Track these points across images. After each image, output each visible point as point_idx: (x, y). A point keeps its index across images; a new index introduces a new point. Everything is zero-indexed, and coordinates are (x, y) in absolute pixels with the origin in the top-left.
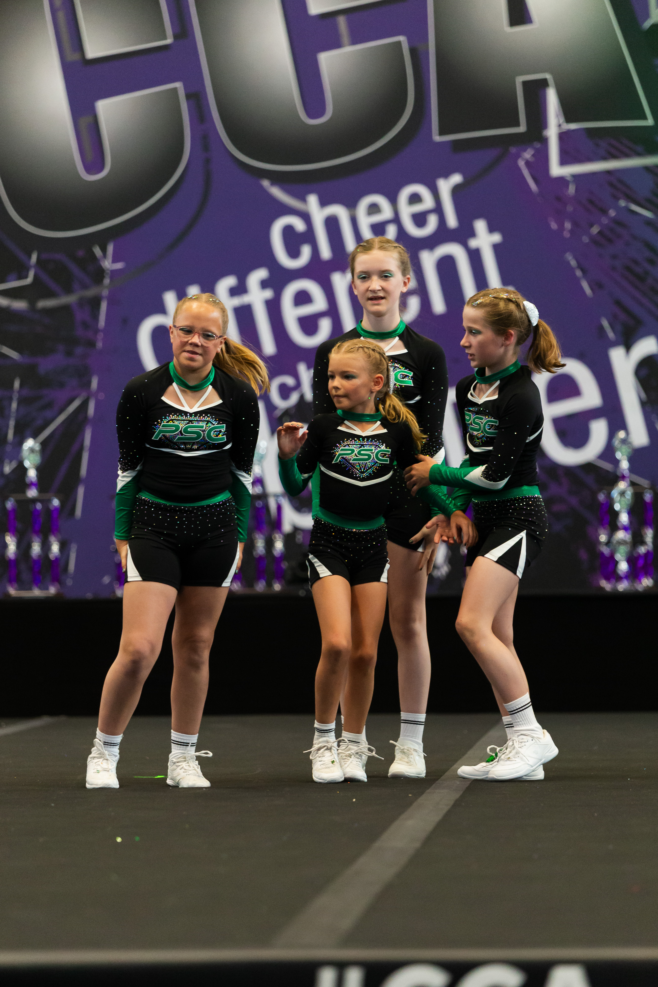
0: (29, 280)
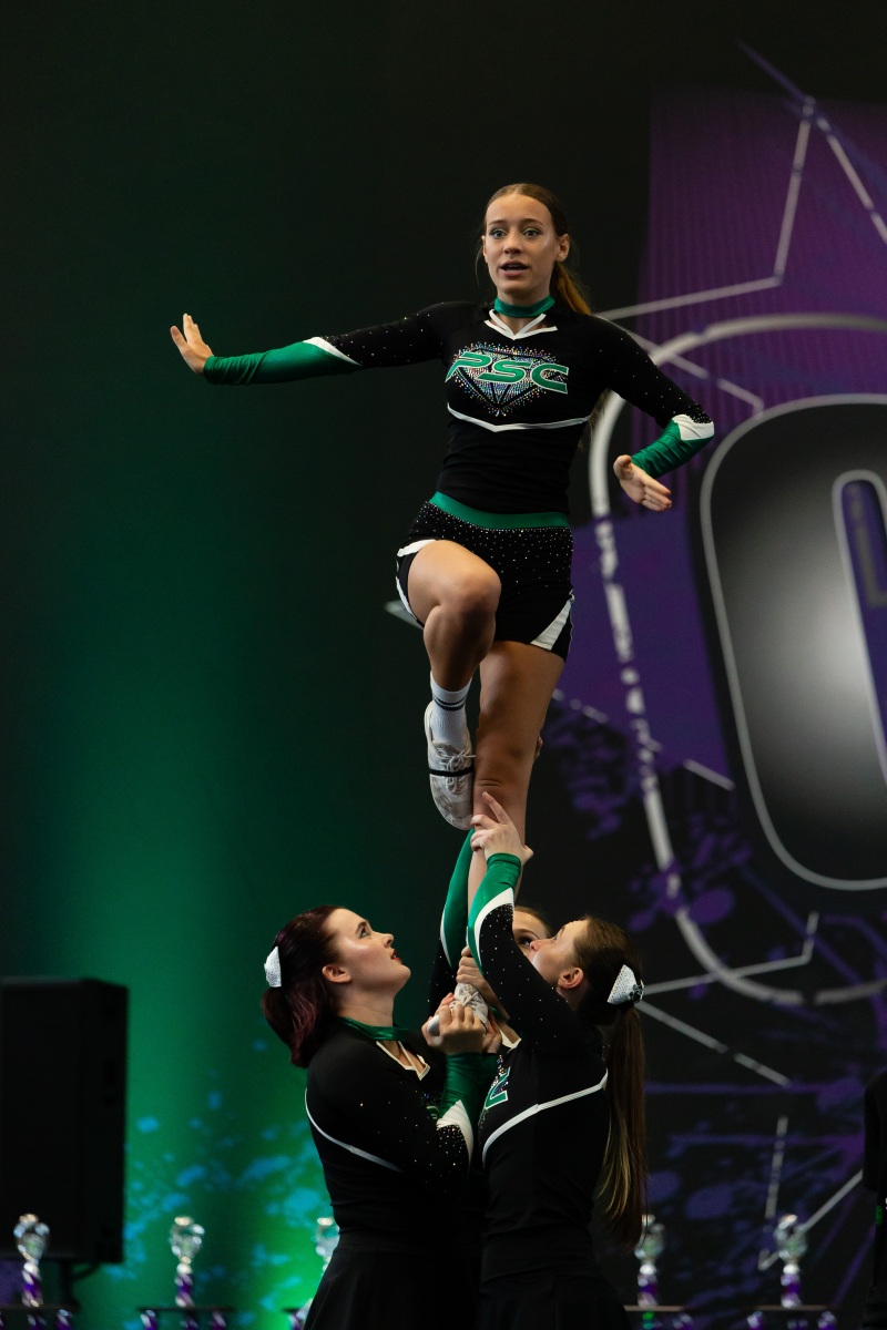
0: (804, 959)
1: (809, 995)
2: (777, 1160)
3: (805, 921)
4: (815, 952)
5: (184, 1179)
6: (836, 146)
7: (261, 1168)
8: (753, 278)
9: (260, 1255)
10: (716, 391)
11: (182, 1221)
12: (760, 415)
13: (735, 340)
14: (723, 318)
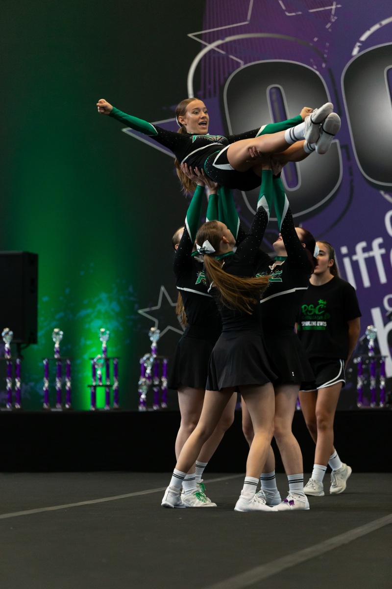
5: (58, 316)
7: (83, 313)
8: (240, 21)
9: (83, 341)
10: (228, 58)
11: (56, 330)
12: (243, 67)
13: (234, 41)
14: (230, 35)
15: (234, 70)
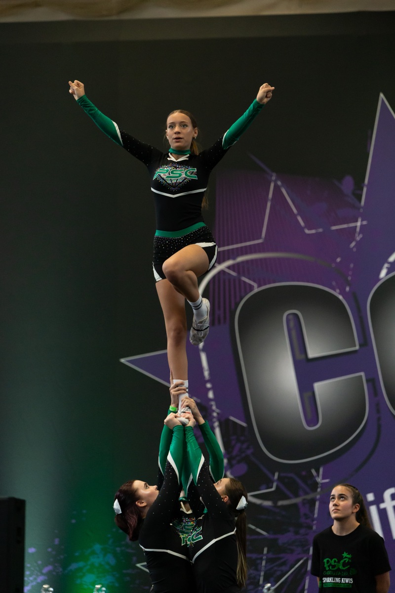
0: (273, 489)
1: (275, 502)
2: (264, 563)
3: (274, 475)
4: (277, 487)
5: (45, 571)
6: (284, 191)
7: (74, 566)
8: (254, 239)
10: (240, 280)
11: (46, 586)
12: (256, 290)
13: (247, 262)
14: (242, 254)
15: (246, 294)
